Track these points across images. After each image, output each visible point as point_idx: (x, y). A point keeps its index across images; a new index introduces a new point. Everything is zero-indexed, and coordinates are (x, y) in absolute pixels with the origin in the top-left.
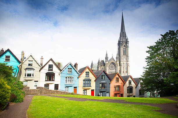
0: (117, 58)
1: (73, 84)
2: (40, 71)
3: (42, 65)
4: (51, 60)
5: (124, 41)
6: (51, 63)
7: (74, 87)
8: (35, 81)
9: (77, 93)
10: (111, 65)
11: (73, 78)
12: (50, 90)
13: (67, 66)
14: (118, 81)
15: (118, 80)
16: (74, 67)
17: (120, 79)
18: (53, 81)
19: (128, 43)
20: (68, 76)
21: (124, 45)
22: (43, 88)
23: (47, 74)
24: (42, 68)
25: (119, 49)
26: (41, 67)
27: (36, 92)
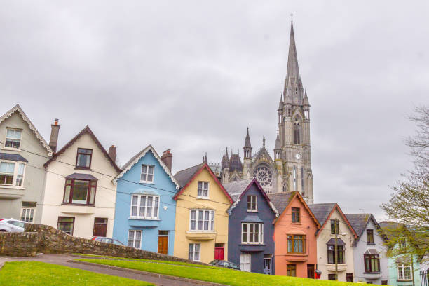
0: (276, 150)
1: (155, 218)
2: (46, 165)
3: (54, 148)
4: (87, 131)
5: (296, 102)
6: (86, 143)
7: (161, 232)
8: (25, 204)
9: (170, 254)
10: (259, 169)
11: (157, 198)
12: (77, 239)
13: (141, 156)
14: (299, 220)
15: (299, 214)
16: (162, 164)
17: (303, 213)
18: (88, 204)
19: (308, 110)
20: (142, 190)
21: (295, 114)
22: (50, 228)
23: (71, 181)
24: (55, 156)
25: (282, 125)
26: (50, 154)
27: (19, 246)
